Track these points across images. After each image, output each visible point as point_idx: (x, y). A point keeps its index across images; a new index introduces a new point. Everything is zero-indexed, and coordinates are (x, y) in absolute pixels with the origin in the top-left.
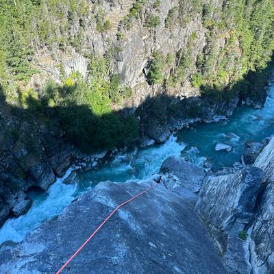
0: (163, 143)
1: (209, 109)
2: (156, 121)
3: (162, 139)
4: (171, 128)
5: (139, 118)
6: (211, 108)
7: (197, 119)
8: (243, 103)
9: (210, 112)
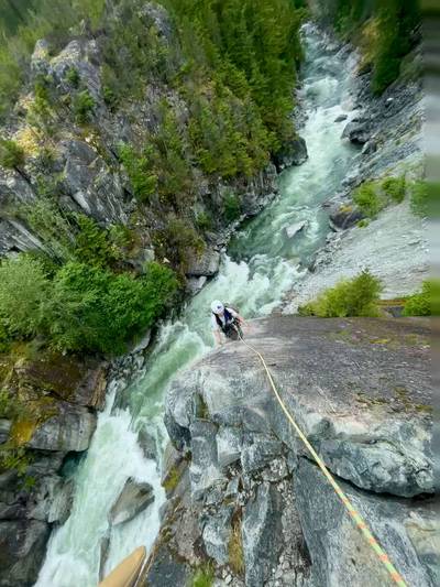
0: (217, 272)
1: (248, 194)
2: (191, 251)
3: (213, 268)
4: (216, 248)
5: (166, 260)
6: (250, 191)
7: (242, 217)
8: (282, 167)
9: (252, 197)
